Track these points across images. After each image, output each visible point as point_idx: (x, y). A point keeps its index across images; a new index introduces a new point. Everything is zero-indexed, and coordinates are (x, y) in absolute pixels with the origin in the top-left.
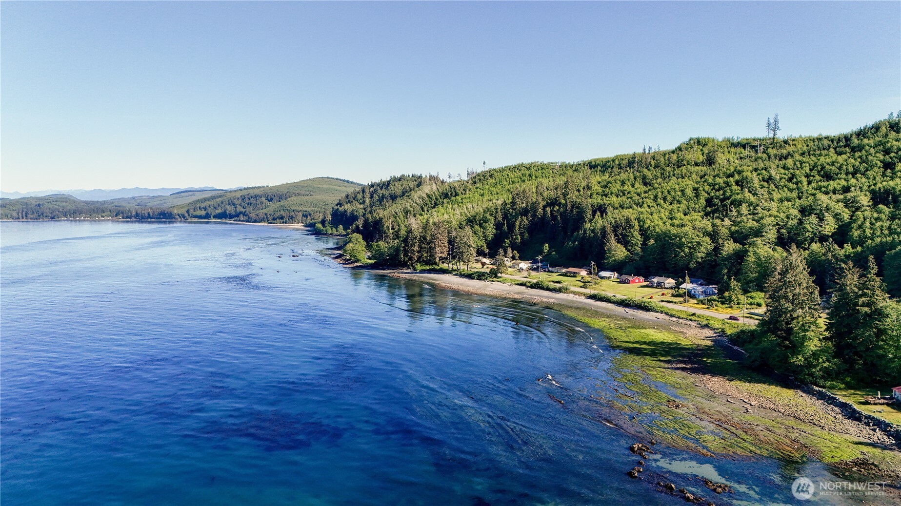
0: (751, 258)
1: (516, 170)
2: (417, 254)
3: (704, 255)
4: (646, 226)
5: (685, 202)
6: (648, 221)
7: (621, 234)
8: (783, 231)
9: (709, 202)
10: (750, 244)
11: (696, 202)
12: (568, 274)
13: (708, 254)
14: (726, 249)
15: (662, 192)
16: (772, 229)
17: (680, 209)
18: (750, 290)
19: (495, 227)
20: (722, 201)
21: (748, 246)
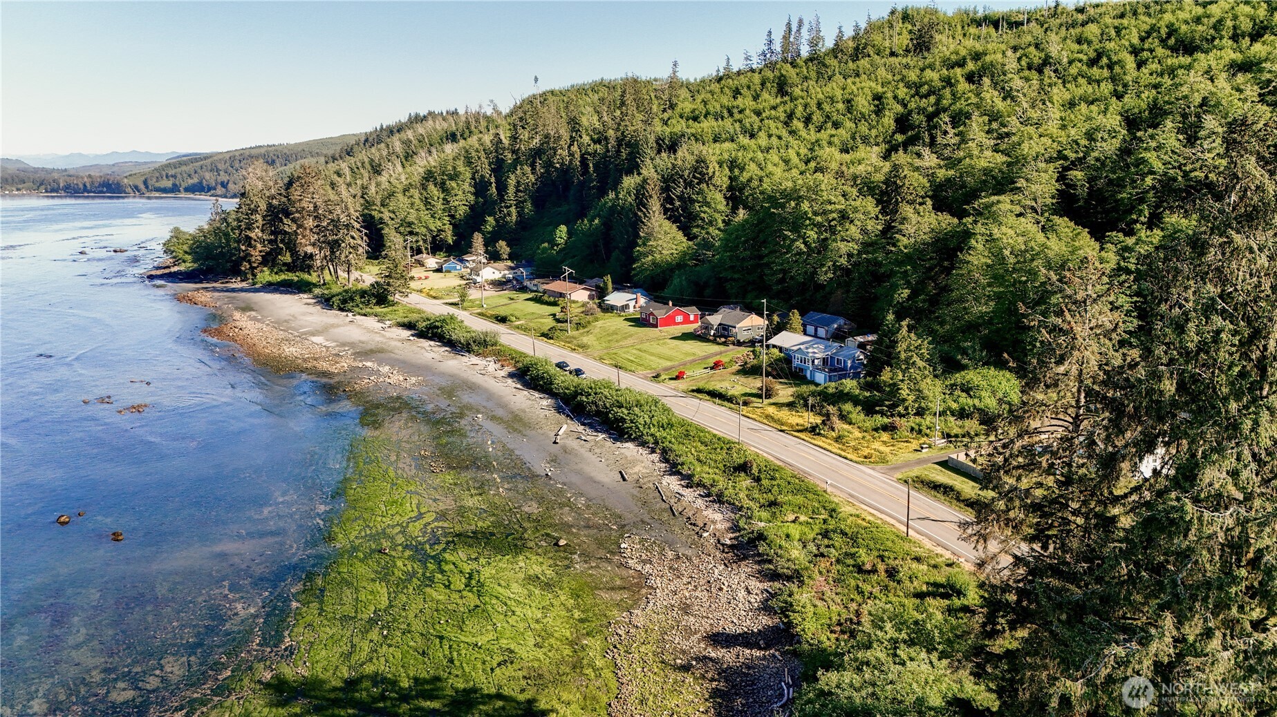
0: (977, 257)
1: (589, 92)
2: (259, 246)
3: (854, 247)
4: (744, 177)
5: (849, 125)
6: (753, 166)
7: (681, 198)
8: (1077, 175)
9: (903, 123)
10: (979, 214)
11: (874, 123)
12: (546, 298)
13: (867, 246)
14: (909, 228)
15: (806, 106)
16: (1046, 172)
17: (836, 140)
18: (965, 361)
19: (472, 190)
20: (930, 117)
21: (970, 219)
